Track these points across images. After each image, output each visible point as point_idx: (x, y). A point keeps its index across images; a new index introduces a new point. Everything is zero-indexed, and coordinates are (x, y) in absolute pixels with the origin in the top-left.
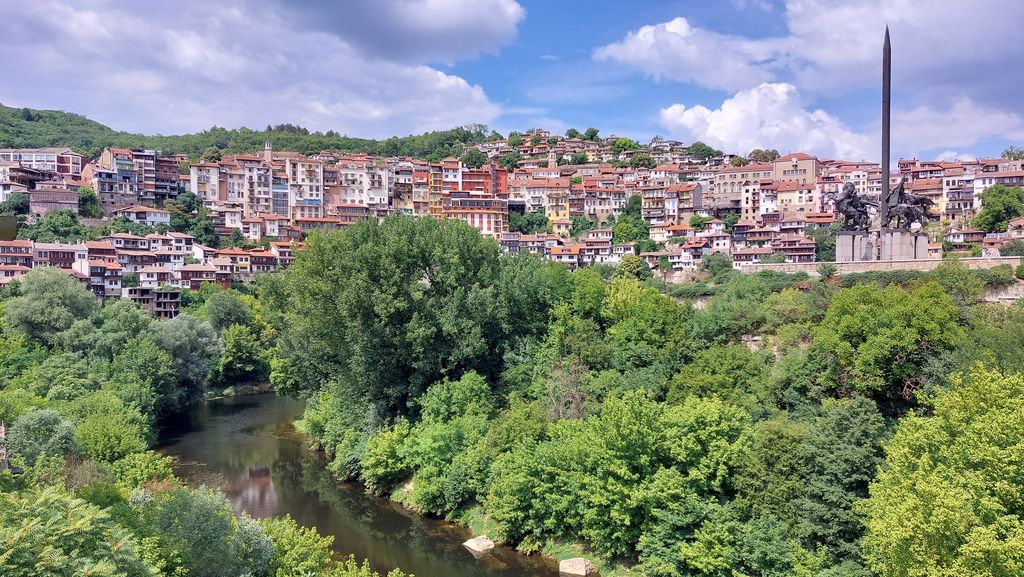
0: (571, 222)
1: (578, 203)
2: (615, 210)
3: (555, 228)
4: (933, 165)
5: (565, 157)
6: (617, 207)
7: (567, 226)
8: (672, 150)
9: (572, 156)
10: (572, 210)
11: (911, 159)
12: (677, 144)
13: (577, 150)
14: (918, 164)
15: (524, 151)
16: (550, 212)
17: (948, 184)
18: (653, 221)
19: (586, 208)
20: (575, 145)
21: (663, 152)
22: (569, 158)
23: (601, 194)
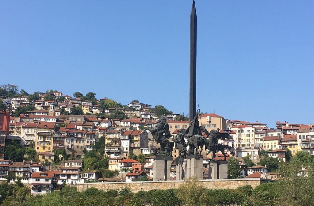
0: (53, 154)
1: (59, 140)
2: (88, 146)
3: (41, 158)
4: (295, 126)
5: (66, 109)
6: (89, 144)
7: (50, 157)
8: (141, 110)
9: (71, 109)
10: (55, 145)
11: (283, 122)
12: (147, 106)
13: (77, 105)
14: (287, 125)
15: (38, 104)
16: (38, 146)
17: (300, 138)
18: (112, 156)
19: (66, 144)
20: (76, 102)
21: (134, 110)
22: (69, 110)
23: (77, 134)
